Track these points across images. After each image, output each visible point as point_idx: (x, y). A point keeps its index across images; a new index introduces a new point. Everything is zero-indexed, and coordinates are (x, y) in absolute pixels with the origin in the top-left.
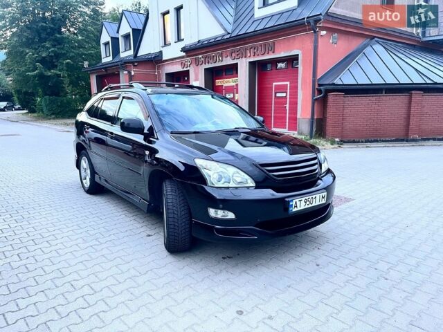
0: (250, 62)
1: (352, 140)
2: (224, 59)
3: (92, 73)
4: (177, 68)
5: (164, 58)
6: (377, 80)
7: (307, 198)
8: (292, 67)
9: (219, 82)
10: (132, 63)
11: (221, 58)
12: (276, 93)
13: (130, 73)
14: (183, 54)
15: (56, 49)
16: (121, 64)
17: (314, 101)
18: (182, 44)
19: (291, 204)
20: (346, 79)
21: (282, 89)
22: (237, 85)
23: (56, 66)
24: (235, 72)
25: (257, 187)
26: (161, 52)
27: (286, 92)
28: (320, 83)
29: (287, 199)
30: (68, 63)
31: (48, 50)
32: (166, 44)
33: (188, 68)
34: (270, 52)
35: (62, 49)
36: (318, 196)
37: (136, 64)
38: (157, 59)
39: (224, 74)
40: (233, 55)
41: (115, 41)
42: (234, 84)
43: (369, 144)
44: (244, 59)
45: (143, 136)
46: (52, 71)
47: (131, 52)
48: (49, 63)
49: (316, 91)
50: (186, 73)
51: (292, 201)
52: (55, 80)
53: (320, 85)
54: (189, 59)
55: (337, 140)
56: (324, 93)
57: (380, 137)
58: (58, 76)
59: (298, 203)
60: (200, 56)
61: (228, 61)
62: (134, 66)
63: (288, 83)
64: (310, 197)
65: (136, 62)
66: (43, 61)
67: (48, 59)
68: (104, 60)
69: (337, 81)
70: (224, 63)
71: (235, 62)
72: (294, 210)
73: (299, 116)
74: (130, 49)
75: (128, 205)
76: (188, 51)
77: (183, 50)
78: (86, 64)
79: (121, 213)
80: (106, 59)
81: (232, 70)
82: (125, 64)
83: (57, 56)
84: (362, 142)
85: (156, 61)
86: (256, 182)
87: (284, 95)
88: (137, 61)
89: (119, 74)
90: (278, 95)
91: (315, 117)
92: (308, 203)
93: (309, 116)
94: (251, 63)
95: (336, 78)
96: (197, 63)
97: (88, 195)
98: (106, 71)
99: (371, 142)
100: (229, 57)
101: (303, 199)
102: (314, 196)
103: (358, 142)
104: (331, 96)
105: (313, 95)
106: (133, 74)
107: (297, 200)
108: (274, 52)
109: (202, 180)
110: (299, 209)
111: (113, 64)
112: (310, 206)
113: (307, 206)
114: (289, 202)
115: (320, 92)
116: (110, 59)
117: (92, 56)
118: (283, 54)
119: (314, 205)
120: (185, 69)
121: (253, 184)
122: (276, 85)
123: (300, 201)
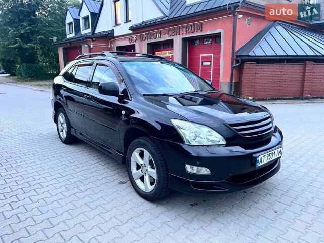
0: (182, 38)
1: (261, 98)
2: (163, 36)
3: (60, 46)
4: (126, 43)
5: (115, 35)
6: (280, 53)
7: (269, 153)
9: (158, 54)
10: (91, 38)
11: (160, 35)
12: (202, 62)
13: (89, 46)
14: (130, 32)
15: (32, 28)
16: (83, 39)
17: (233, 68)
18: (130, 25)
19: (258, 159)
20: (257, 52)
21: (208, 59)
22: (172, 56)
23: (32, 41)
24: (170, 46)
25: (227, 145)
26: (113, 30)
27: (211, 62)
28: (239, 54)
29: (254, 155)
30: (40, 38)
31: (25, 28)
32: (117, 24)
33: (134, 43)
34: (199, 31)
35: (36, 27)
36: (276, 151)
37: (94, 39)
38: (109, 35)
39: (162, 47)
40: (170, 33)
41: (77, 21)
42: (170, 55)
43: (274, 102)
44: (178, 36)
45: (118, 98)
46: (29, 44)
47: (89, 30)
48: (25, 38)
49: (235, 61)
50: (133, 47)
51: (258, 157)
52: (30, 51)
53: (237, 56)
54: (135, 36)
55: (250, 98)
56: (241, 62)
57: (282, 96)
58: (33, 48)
59: (263, 158)
60: (144, 34)
61: (166, 38)
62: (93, 40)
63: (212, 55)
64: (271, 153)
65: (94, 38)
66: (22, 37)
67: (25, 35)
68: (68, 37)
69: (251, 53)
70: (162, 39)
71: (171, 38)
72: (259, 165)
73: (221, 80)
74: (89, 28)
75: (100, 154)
76: (135, 29)
77: (131, 29)
78: (55, 39)
80: (70, 36)
81: (169, 44)
82: (85, 39)
83: (33, 33)
84: (269, 100)
85: (109, 37)
86: (226, 139)
87: (209, 63)
89: (80, 47)
90: (204, 64)
91: (234, 81)
92: (269, 158)
93: (229, 80)
94: (184, 39)
95: (250, 51)
96: (142, 39)
97: (65, 145)
98: (71, 44)
99: (276, 99)
100: (166, 35)
101: (266, 155)
102: (273, 152)
103: (266, 100)
104: (247, 65)
105: (232, 64)
106: (92, 46)
107: (262, 156)
108: (201, 31)
109: (180, 139)
110: (263, 163)
111: (76, 39)
112: (271, 160)
113: (268, 161)
114: (256, 158)
115: (237, 61)
116: (73, 35)
117: (59, 33)
118: (209, 33)
119: (273, 159)
120: (132, 43)
121: (224, 142)
122: (202, 56)
123: (264, 156)
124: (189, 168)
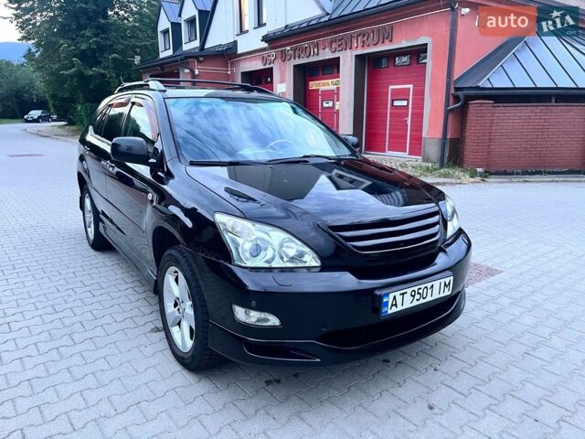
0: (356, 56)
1: (503, 170)
2: (321, 51)
3: (145, 72)
4: (255, 65)
5: (239, 51)
6: (544, 82)
7: (416, 288)
8: (418, 63)
9: (313, 85)
10: (197, 57)
11: (316, 50)
12: (393, 101)
13: (192, 71)
14: (265, 45)
15: (99, 39)
16: (181, 60)
17: (448, 112)
18: (263, 31)
19: (385, 300)
20: (497, 80)
21: (402, 95)
22: (338, 89)
23: (100, 63)
24: (335, 70)
25: (324, 268)
26: (235, 42)
27: (408, 100)
28: (458, 85)
29: (378, 292)
30: (114, 59)
31: (89, 40)
32: (242, 31)
33: (272, 65)
34: (386, 41)
35: (108, 38)
36: (436, 284)
37: (201, 59)
38: (229, 52)
39: (321, 73)
40: (334, 45)
41: (176, 27)
42: (334, 87)
43: (527, 178)
44: (348, 51)
46: (94, 69)
47: (197, 44)
48: (89, 58)
49: (451, 98)
50: (269, 72)
51: (387, 295)
52: (98, 81)
53: (457, 89)
54: (273, 52)
55: (479, 170)
56: (462, 101)
57: (545, 167)
58: (103, 76)
59: (399, 299)
60: (288, 48)
61: (327, 54)
62: (198, 61)
63: (411, 86)
64: (423, 286)
65: (202, 56)
66: (83, 56)
67: (89, 53)
68: (162, 55)
69: (481, 84)
70: (320, 58)
71: (336, 55)
72: (390, 312)
73: (424, 134)
74: (196, 39)
76: (272, 40)
77: (265, 39)
78: (137, 59)
79: (128, 286)
80: (165, 53)
81: (331, 67)
82: (187, 59)
83: (101, 49)
84: (518, 174)
85: (228, 54)
86: (321, 258)
87: (405, 103)
88: (204, 55)
89: (179, 73)
90: (396, 103)
91: (449, 137)
92: (417, 297)
93: (439, 135)
94: (358, 57)
95: (481, 79)
96: (284, 57)
98: (162, 69)
99: (532, 174)
100: (327, 50)
101: (409, 291)
102: (429, 285)
103: (512, 174)
104: (474, 106)
105: (447, 104)
106: (197, 72)
107: (397, 294)
108: (391, 41)
110: (400, 308)
111: (171, 60)
112: (422, 301)
113: (415, 303)
114: (381, 297)
115: (457, 99)
116: (170, 52)
117: (148, 49)
118: (404, 44)
119: (429, 299)
120: (267, 66)
121: (311, 260)
122: (393, 90)
123: (403, 294)
124: (240, 313)
